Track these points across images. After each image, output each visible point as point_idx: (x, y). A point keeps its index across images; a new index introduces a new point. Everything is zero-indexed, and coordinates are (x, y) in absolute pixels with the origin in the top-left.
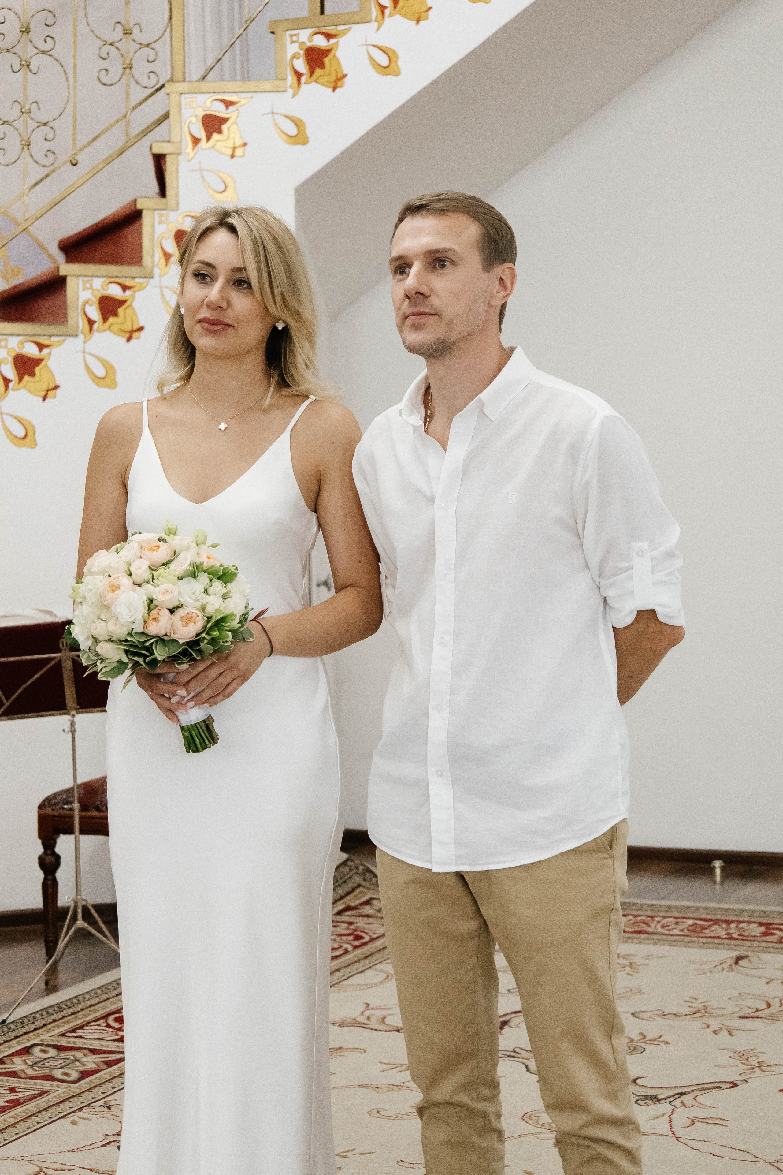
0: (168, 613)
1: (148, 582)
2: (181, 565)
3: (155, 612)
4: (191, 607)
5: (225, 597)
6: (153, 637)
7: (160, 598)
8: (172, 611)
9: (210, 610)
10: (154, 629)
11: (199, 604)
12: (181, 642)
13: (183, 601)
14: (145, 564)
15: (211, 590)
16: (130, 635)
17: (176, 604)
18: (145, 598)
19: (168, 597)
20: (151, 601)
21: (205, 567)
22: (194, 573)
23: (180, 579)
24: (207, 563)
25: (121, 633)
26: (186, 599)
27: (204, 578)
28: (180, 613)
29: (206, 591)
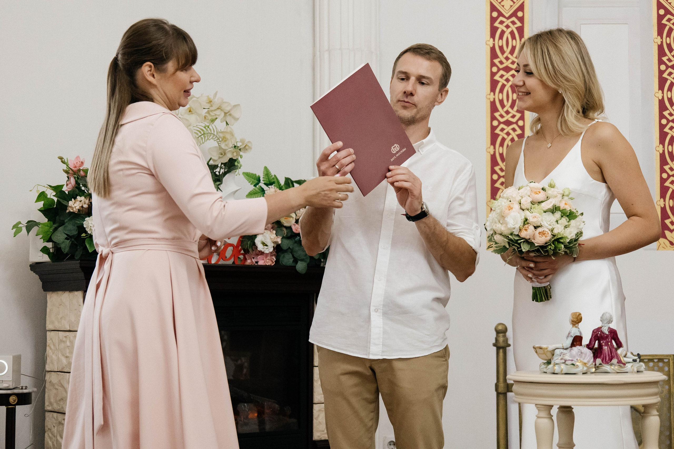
0: (533, 228)
1: (528, 210)
2: (547, 205)
3: (526, 226)
4: (546, 228)
5: (566, 227)
6: (523, 239)
7: (531, 219)
8: (536, 228)
9: (556, 232)
10: (524, 234)
11: (550, 227)
12: (536, 245)
13: (542, 224)
14: (530, 200)
15: (559, 222)
16: (511, 234)
17: (539, 224)
18: (523, 218)
19: (535, 220)
20: (526, 220)
21: (561, 208)
22: (554, 210)
23: (545, 212)
24: (562, 206)
25: (506, 232)
26: (544, 223)
27: (558, 214)
28: (540, 230)
29: (557, 221)
